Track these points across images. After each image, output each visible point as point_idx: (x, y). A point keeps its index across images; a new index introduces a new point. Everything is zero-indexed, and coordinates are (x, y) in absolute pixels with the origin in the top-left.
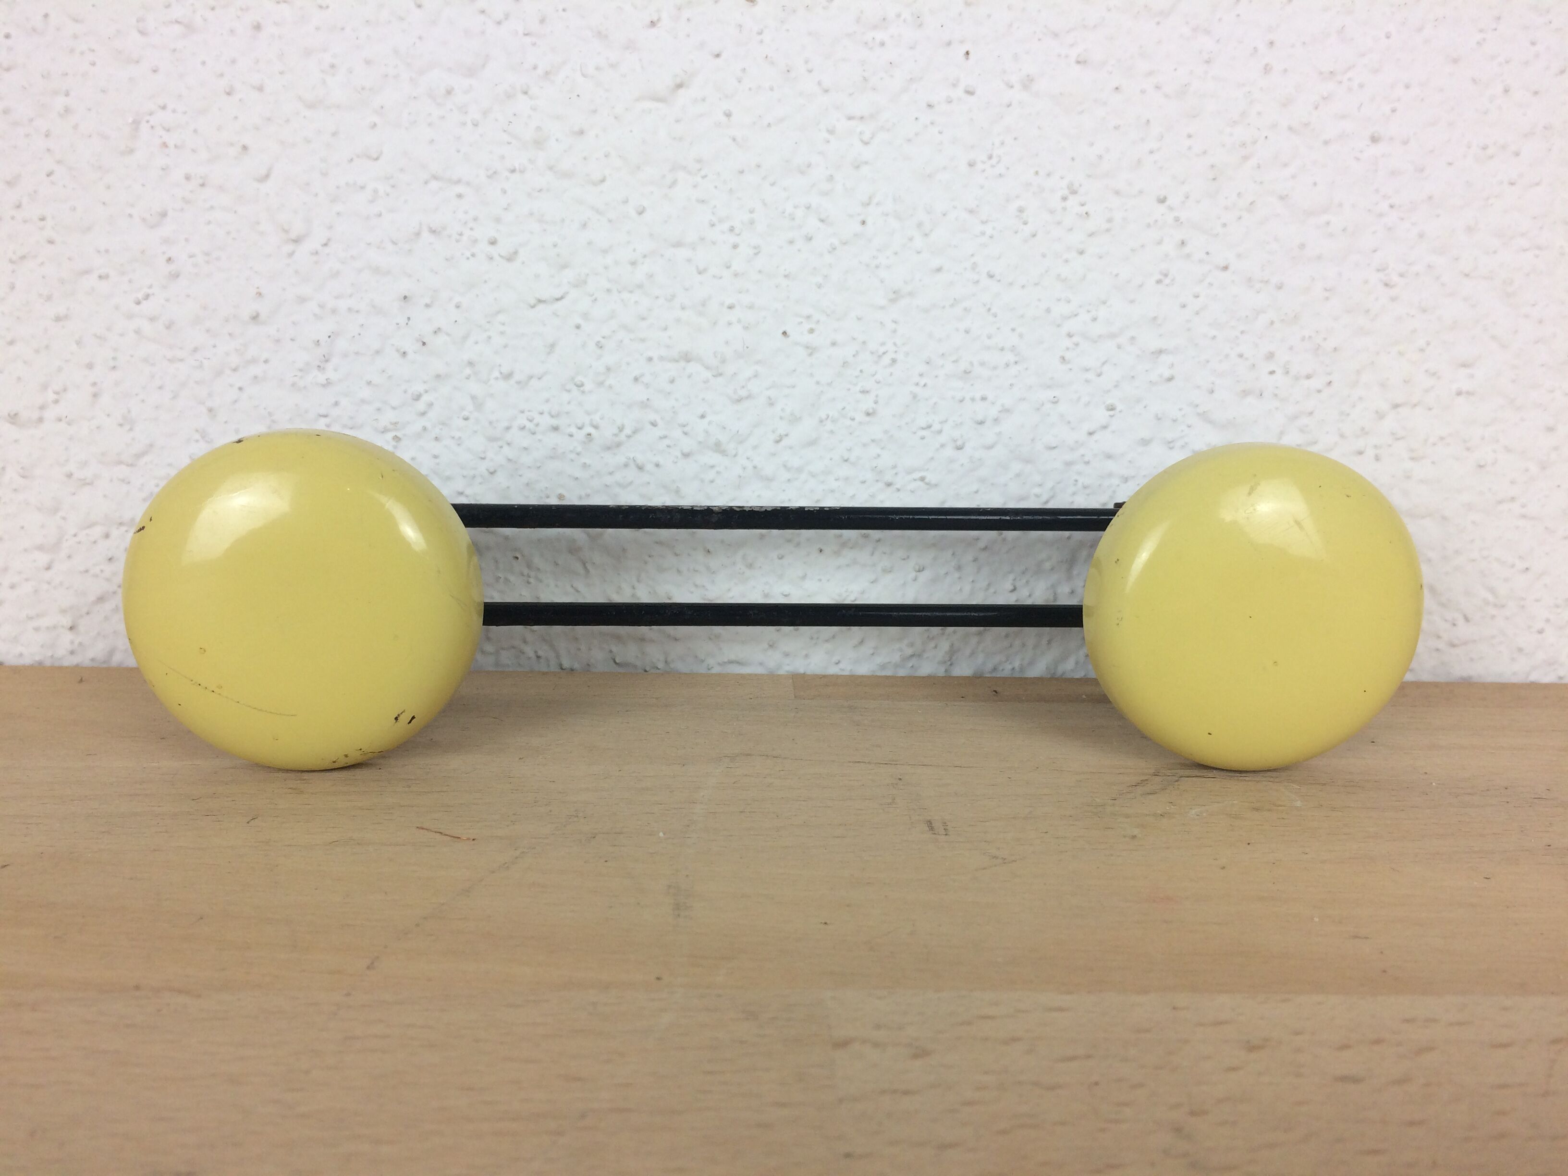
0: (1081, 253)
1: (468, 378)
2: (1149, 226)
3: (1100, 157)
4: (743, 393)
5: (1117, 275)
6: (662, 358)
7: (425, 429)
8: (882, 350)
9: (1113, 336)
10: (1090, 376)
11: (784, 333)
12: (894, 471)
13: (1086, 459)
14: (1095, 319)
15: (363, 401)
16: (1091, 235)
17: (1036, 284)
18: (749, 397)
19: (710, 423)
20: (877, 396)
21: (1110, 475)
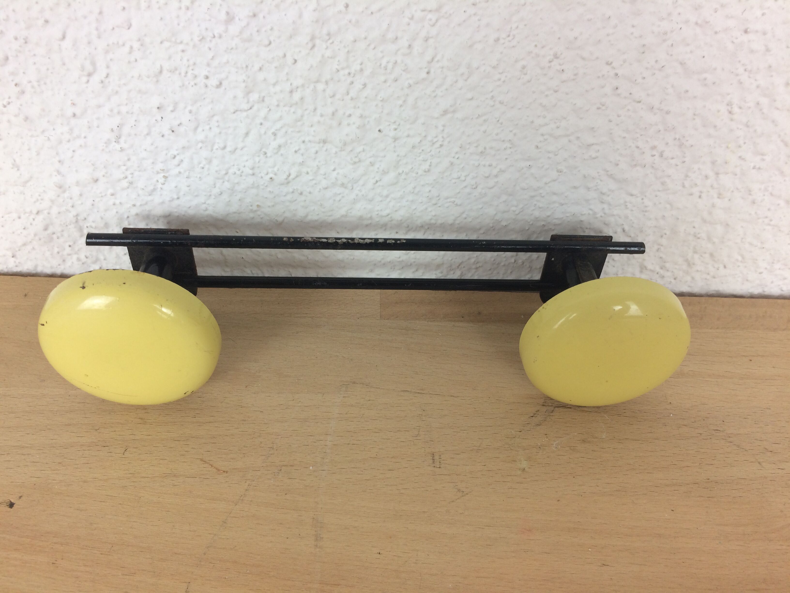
0: (556, 91)
1: (201, 148)
2: (599, 77)
3: (576, 38)
4: (357, 160)
5: (575, 104)
6: (310, 141)
7: (180, 173)
8: (435, 140)
9: (567, 136)
10: (551, 155)
11: (379, 131)
12: (438, 198)
13: (543, 195)
14: (558, 127)
15: (144, 159)
16: (563, 82)
17: (527, 108)
18: (360, 161)
19: (338, 174)
20: (431, 163)
21: (554, 202)
